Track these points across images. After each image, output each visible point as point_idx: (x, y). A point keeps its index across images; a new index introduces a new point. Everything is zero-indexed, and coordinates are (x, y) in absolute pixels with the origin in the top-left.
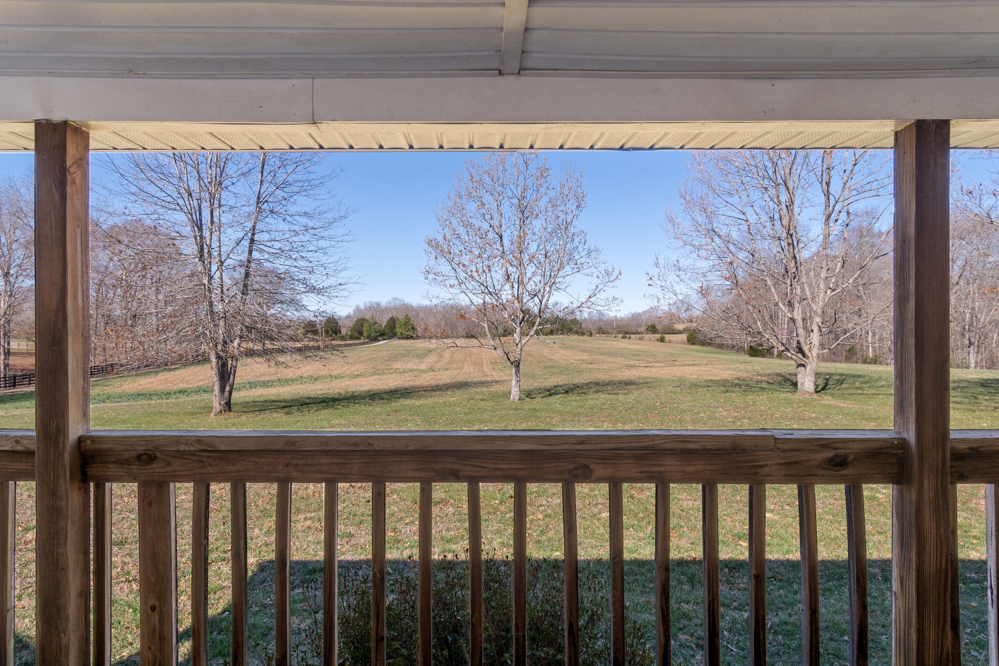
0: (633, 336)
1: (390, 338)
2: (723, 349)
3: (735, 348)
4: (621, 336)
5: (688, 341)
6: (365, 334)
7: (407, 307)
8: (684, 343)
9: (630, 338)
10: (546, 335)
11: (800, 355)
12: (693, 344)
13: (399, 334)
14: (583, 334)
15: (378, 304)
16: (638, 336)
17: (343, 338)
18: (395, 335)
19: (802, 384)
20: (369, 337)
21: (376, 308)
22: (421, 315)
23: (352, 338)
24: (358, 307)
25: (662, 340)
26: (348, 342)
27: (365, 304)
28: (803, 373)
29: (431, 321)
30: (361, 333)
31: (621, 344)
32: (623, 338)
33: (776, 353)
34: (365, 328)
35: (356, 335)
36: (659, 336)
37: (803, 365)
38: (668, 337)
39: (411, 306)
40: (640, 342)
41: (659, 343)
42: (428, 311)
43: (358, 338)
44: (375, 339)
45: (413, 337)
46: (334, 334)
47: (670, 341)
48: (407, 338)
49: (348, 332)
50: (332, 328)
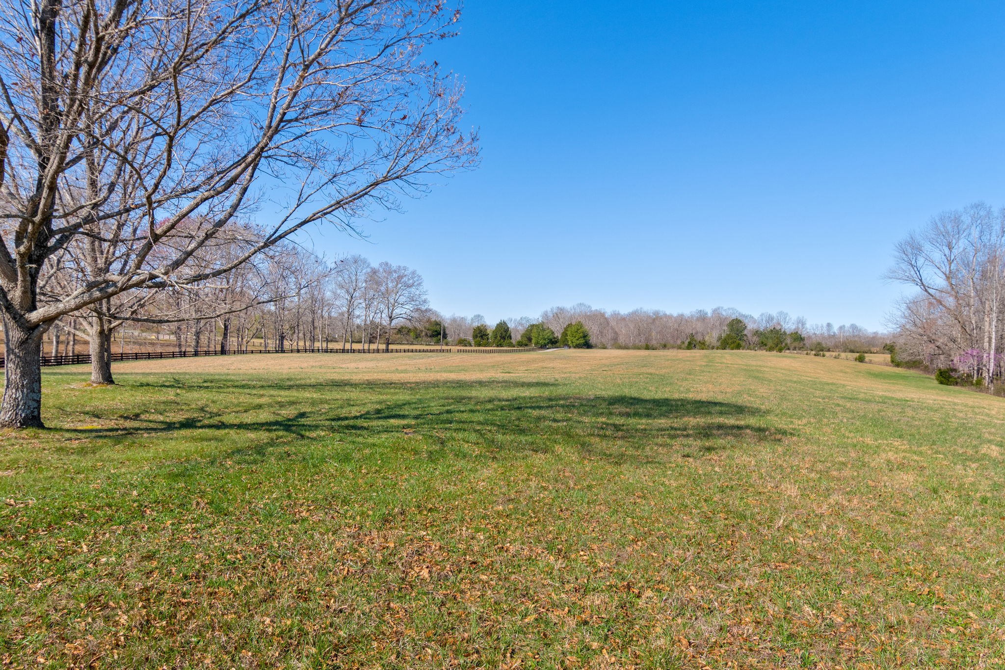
1: (561, 346)
5: (892, 361)
6: (534, 341)
8: (887, 365)
9: (824, 356)
12: (897, 366)
13: (569, 342)
16: (834, 354)
17: (511, 345)
18: (567, 343)
20: (538, 344)
21: (559, 313)
23: (520, 344)
25: (861, 360)
26: (515, 348)
30: (530, 340)
34: (534, 335)
35: (525, 341)
36: (858, 355)
38: (867, 357)
41: (858, 363)
42: (622, 319)
43: (526, 345)
44: (543, 347)
45: (588, 345)
46: (502, 341)
47: (871, 362)
48: (578, 346)
49: (519, 338)
50: (501, 334)
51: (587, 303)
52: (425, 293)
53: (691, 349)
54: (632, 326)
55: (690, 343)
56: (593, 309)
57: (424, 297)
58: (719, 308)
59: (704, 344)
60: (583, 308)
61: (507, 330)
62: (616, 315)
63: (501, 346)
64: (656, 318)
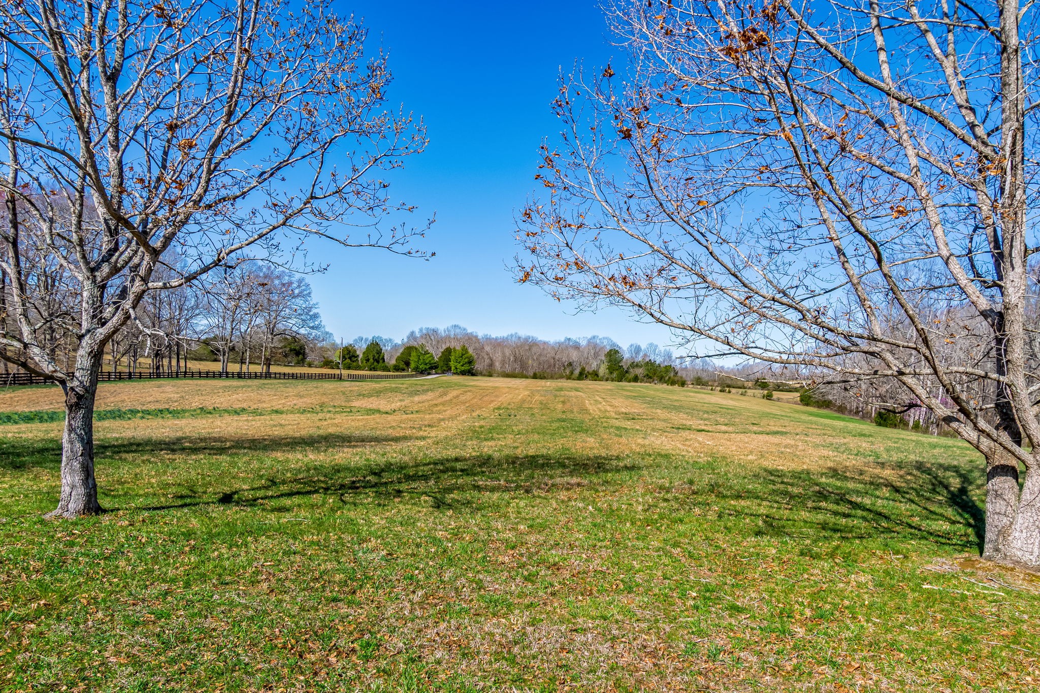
0: (733, 390)
1: (443, 372)
2: (843, 413)
3: (860, 414)
4: (719, 388)
5: (802, 400)
6: (413, 365)
7: (471, 338)
8: (796, 403)
9: (730, 392)
10: (629, 381)
11: (1005, 438)
12: (807, 405)
13: (453, 368)
14: (673, 383)
15: (435, 331)
16: (740, 391)
17: (386, 369)
18: (450, 369)
19: (1003, 533)
20: (416, 369)
21: (430, 334)
22: (487, 348)
23: (397, 368)
24: (412, 333)
25: (769, 397)
26: (391, 373)
27: (421, 330)
28: (1011, 497)
29: (498, 357)
30: (407, 364)
31: (717, 398)
32: (721, 391)
33: (911, 424)
34: (413, 358)
35: (402, 365)
36: (766, 392)
37: (1011, 471)
38: (776, 395)
39: (476, 337)
40: (742, 398)
41: (765, 401)
42: (498, 344)
43: (403, 370)
44: (422, 373)
45: (471, 373)
46: (376, 364)
47: (778, 400)
48: (463, 373)
49: (393, 362)
50: (374, 356)
51: (462, 325)
52: (315, 306)
53: (582, 380)
54: (508, 352)
55: (581, 374)
56: (469, 331)
57: (314, 311)
58: (594, 337)
59: (597, 375)
60: (458, 331)
61: (379, 352)
62: (488, 340)
63: (375, 369)
64: (530, 345)
